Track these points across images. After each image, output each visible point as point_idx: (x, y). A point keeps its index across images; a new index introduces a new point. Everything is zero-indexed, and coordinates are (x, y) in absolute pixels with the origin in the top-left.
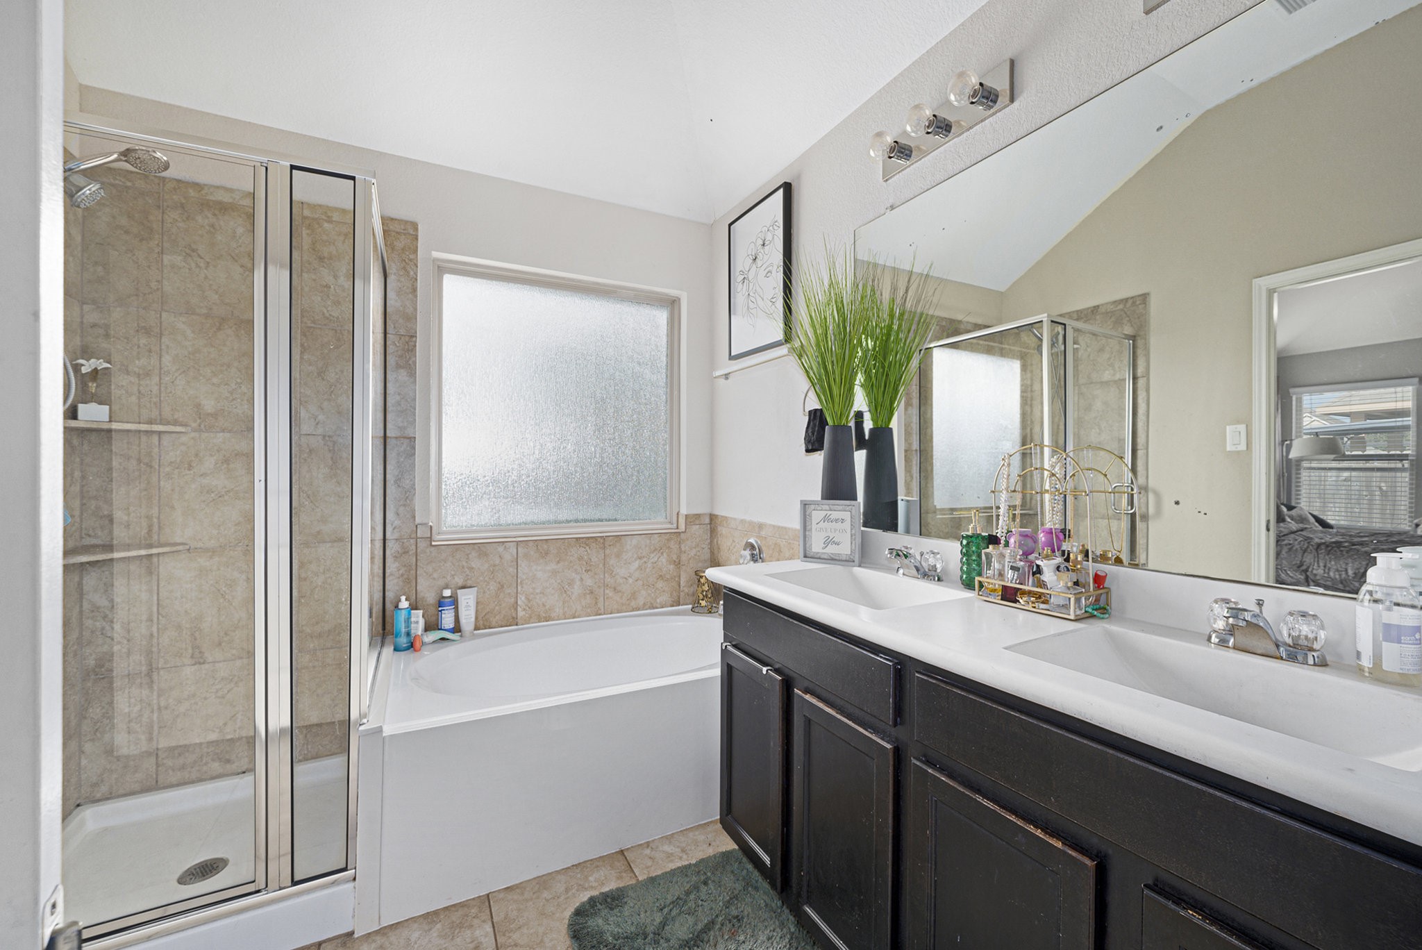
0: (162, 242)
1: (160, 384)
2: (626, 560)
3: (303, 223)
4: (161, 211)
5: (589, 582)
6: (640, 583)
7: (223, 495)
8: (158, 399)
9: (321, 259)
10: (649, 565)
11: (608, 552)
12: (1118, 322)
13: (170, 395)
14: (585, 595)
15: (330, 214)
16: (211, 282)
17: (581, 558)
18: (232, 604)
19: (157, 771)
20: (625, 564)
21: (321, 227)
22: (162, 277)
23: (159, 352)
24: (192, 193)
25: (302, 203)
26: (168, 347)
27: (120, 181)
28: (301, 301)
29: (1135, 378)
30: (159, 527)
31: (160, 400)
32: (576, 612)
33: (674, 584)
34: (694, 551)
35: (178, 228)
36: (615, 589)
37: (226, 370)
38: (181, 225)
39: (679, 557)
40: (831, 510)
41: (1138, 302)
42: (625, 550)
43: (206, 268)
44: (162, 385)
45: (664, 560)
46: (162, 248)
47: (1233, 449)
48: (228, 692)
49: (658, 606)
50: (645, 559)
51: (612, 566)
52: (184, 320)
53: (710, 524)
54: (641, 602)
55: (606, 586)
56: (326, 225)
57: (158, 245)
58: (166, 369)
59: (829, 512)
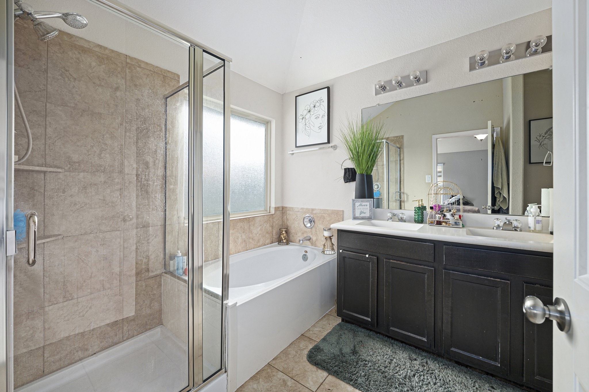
0: (47, 63)
1: (45, 144)
2: (256, 227)
3: (126, 66)
4: (46, 45)
5: (244, 237)
6: (261, 235)
7: (83, 207)
8: (44, 153)
9: (136, 85)
10: (264, 228)
11: (250, 224)
12: (395, 143)
13: (52, 151)
14: (242, 242)
15: (140, 63)
16: (77, 90)
17: (241, 227)
18: (88, 265)
19: (44, 365)
20: (256, 228)
21: (136, 69)
22: (47, 83)
23: (45, 125)
24: (65, 38)
25: (126, 55)
26: (50, 123)
27: (20, 23)
28: (126, 105)
29: (400, 160)
30: (44, 226)
31: (45, 153)
32: (239, 250)
33: (272, 235)
34: (277, 221)
35: (57, 56)
36: (253, 239)
37: (85, 138)
38: (59, 55)
39: (273, 224)
40: (362, 202)
41: (401, 138)
42: (256, 222)
43: (74, 82)
44: (47, 145)
45: (268, 226)
46: (47, 67)
47: (428, 182)
48: (86, 312)
49: (266, 244)
50: (262, 226)
51: (252, 229)
52: (61, 109)
53: (282, 210)
54: (261, 243)
55: (250, 238)
56: (138, 69)
57: (45, 64)
58: (49, 136)
59: (362, 203)
